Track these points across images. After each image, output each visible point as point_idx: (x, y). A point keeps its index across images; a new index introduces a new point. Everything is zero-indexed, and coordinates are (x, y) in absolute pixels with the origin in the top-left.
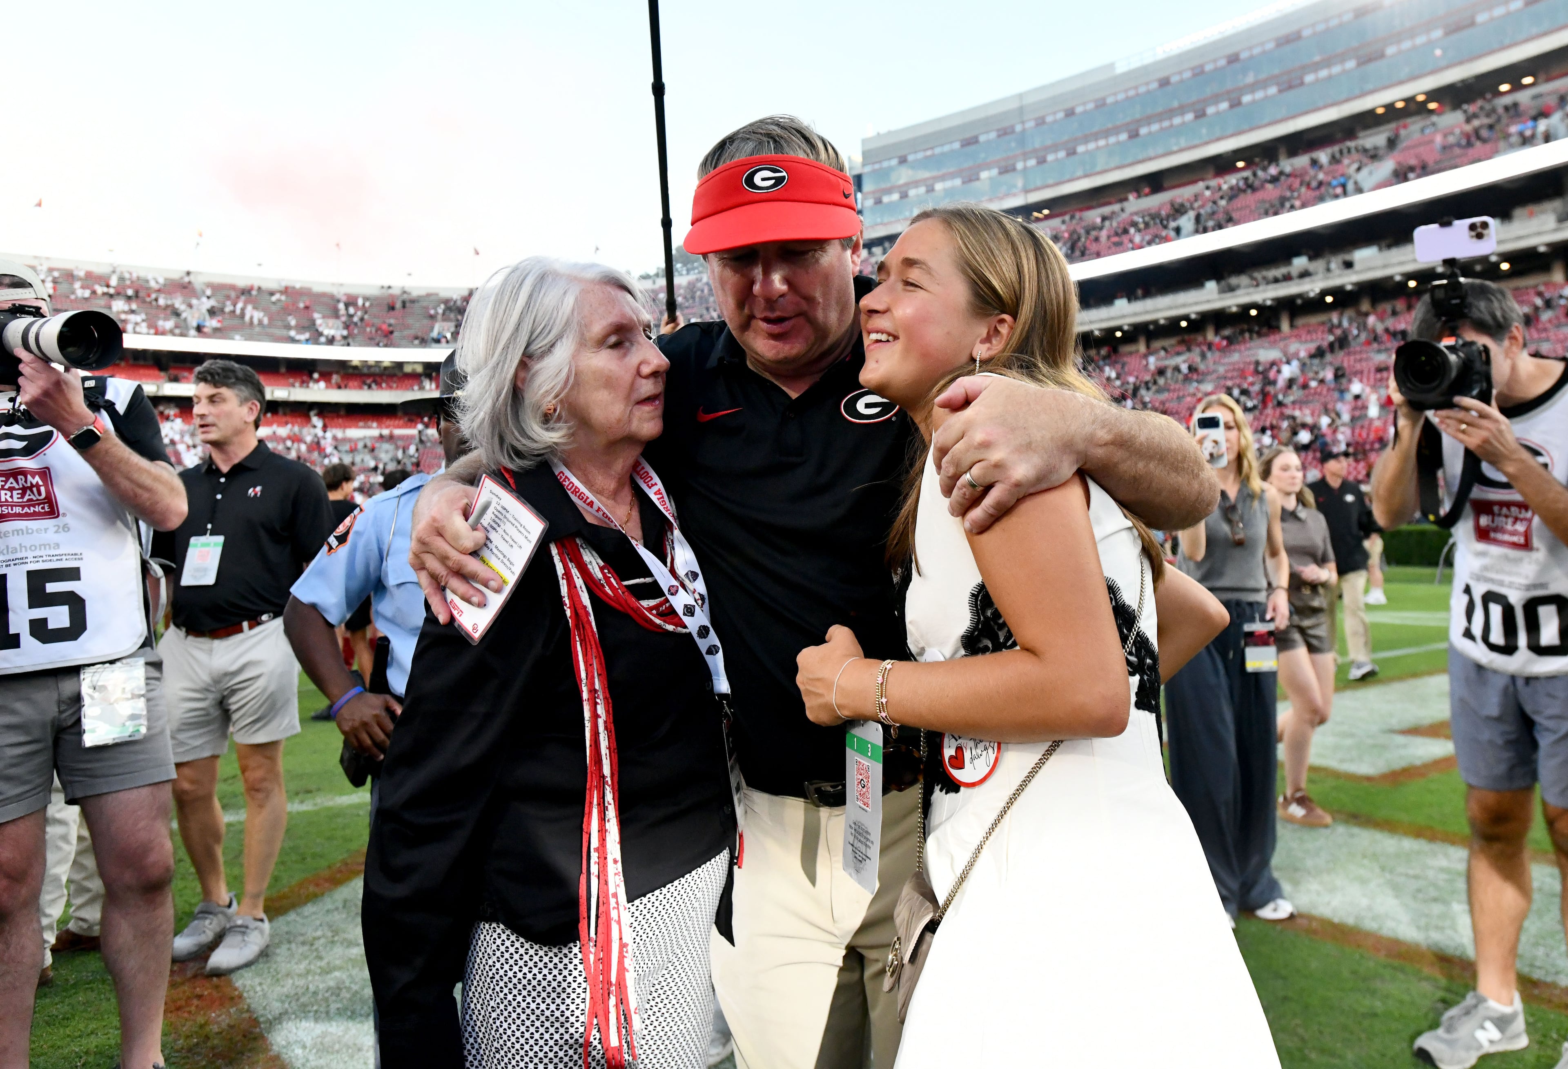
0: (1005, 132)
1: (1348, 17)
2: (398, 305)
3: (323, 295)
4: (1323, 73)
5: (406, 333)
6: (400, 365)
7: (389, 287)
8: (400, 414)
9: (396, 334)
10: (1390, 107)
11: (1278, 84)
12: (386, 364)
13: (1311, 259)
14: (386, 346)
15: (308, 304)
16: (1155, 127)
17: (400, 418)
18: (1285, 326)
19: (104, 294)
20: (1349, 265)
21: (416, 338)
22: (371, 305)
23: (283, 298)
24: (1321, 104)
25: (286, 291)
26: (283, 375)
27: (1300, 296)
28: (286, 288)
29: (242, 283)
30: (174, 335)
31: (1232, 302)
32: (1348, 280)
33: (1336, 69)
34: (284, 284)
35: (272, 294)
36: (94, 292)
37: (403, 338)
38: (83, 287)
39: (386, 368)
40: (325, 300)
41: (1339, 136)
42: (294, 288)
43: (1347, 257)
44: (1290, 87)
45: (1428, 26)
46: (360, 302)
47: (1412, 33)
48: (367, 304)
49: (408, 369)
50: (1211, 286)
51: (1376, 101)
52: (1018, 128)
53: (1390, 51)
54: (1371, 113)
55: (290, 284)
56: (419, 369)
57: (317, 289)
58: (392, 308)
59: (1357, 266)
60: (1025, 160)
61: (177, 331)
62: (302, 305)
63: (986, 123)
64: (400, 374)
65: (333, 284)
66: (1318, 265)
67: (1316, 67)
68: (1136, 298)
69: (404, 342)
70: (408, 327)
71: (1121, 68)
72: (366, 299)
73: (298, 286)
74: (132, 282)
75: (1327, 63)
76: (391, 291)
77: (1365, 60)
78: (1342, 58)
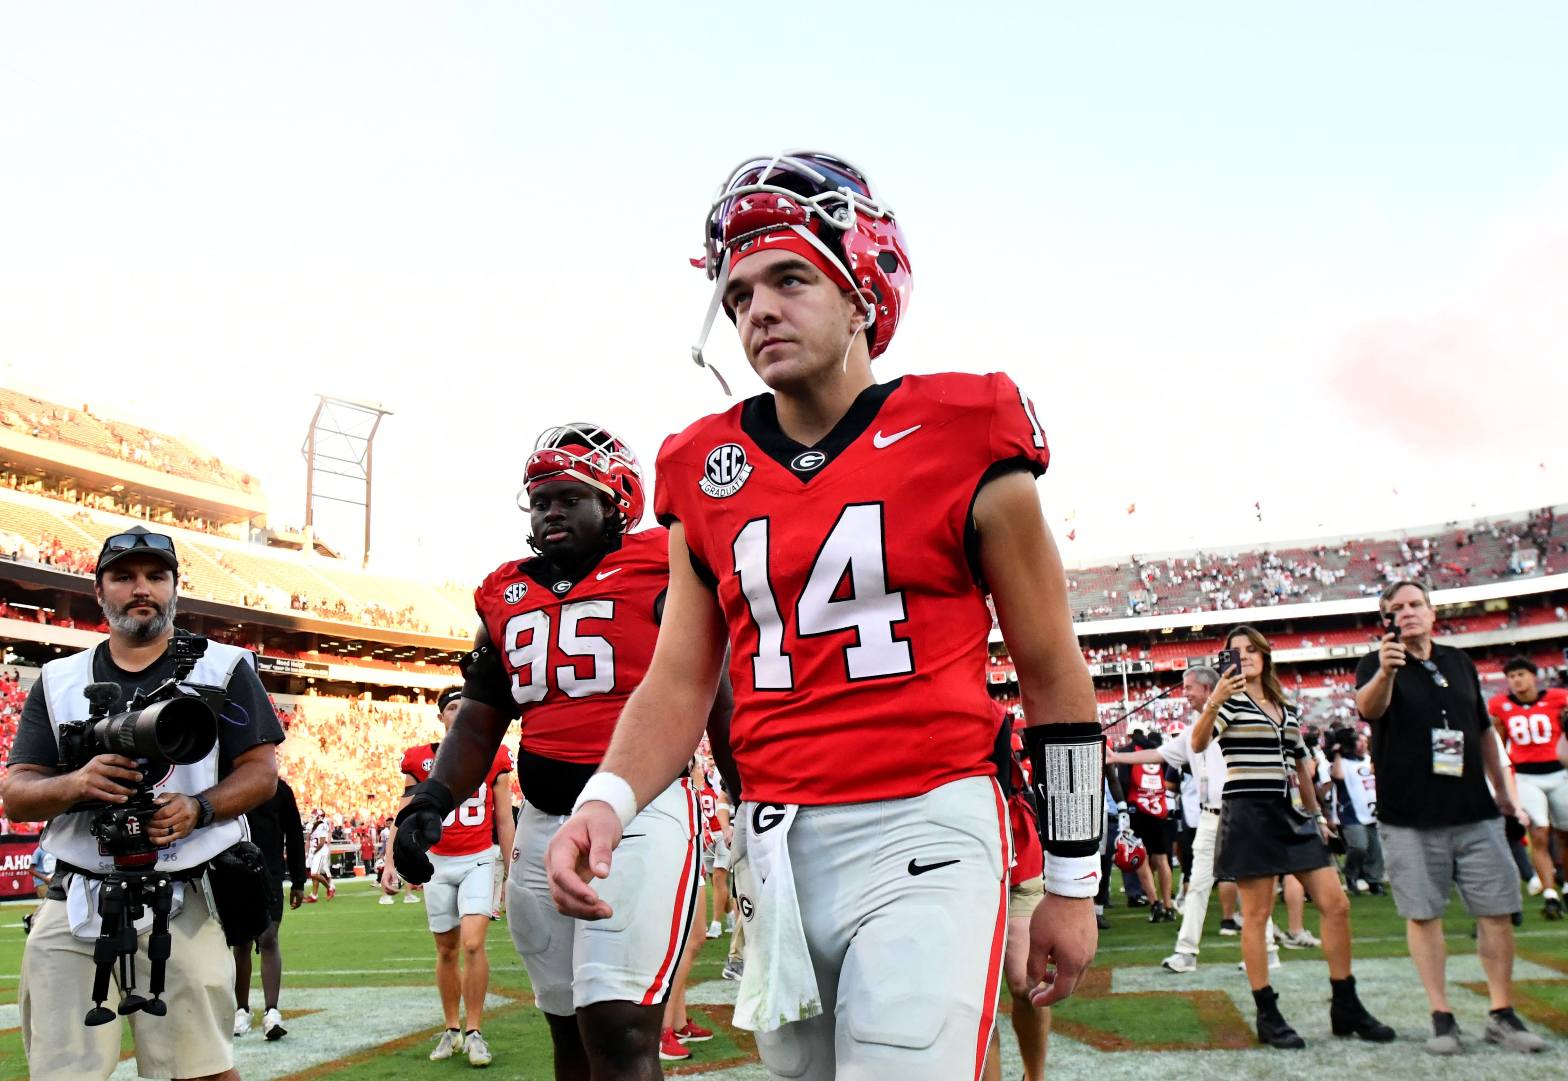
2: (1466, 541)
3: (1387, 543)
5: (1481, 568)
6: (1480, 604)
7: (1455, 523)
8: (1489, 656)
9: (1473, 571)
12: (1465, 605)
14: (1462, 586)
15: (1373, 556)
17: (1490, 662)
19: (1193, 577)
21: (1494, 572)
22: (1439, 546)
23: (1348, 554)
25: (1349, 546)
26: (1360, 630)
28: (1349, 543)
29: (1306, 546)
30: (1256, 605)
34: (1346, 540)
35: (1336, 551)
36: (1184, 578)
37: (1478, 575)
38: (1176, 575)
39: (1465, 609)
40: (1389, 548)
42: (1357, 542)
46: (1426, 544)
48: (1435, 544)
49: (1490, 607)
55: (1352, 539)
56: (1503, 606)
57: (1379, 539)
58: (1460, 545)
61: (1258, 602)
62: (1367, 558)
64: (1481, 613)
65: (1395, 531)
69: (1480, 579)
70: (1483, 562)
72: (1432, 540)
73: (1361, 540)
74: (1213, 562)
76: (1457, 527)
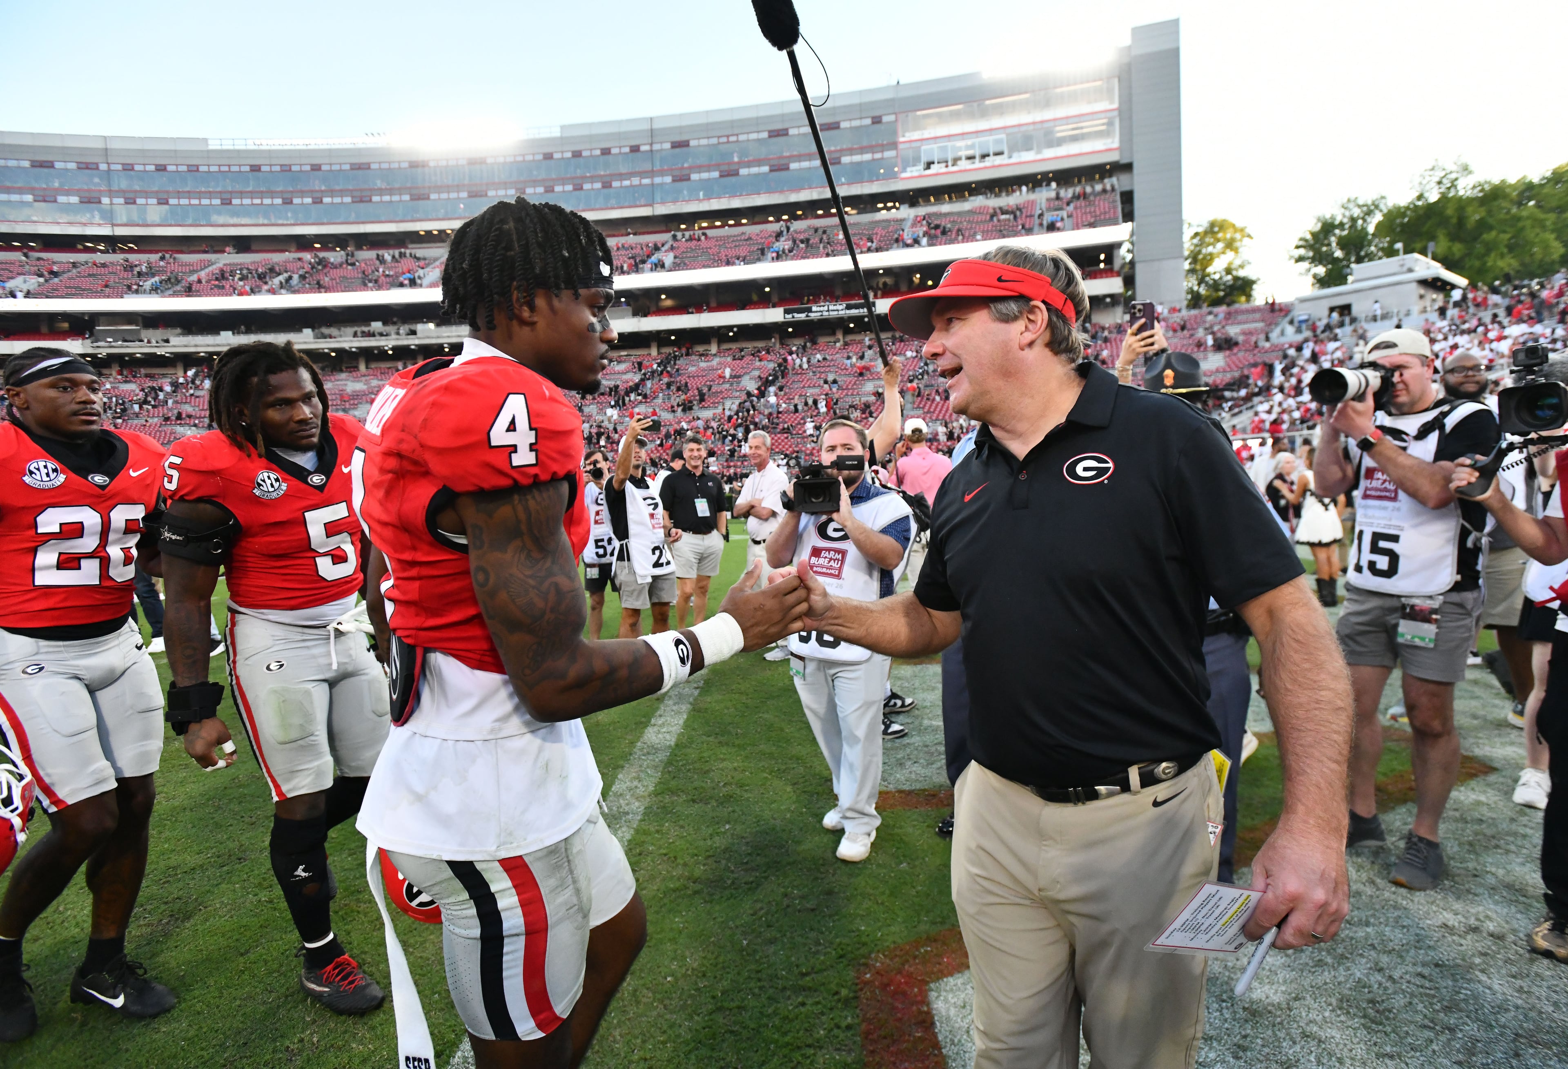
0: (86, 167)
1: (406, 165)
4: (386, 198)
10: (429, 233)
11: (352, 197)
13: (385, 324)
16: (246, 201)
18: (362, 367)
20: (413, 333)
24: (383, 219)
27: (378, 348)
31: (324, 345)
32: (413, 342)
33: (396, 198)
41: (392, 242)
43: (413, 327)
44: (361, 201)
45: (458, 188)
47: (448, 189)
50: (308, 332)
51: (421, 227)
52: (103, 167)
53: (433, 196)
54: (417, 233)
59: (419, 335)
60: (111, 197)
63: (65, 152)
66: (391, 329)
67: (381, 192)
68: (239, 333)
71: (213, 145)
75: (391, 191)
77: (416, 198)
78: (400, 191)
